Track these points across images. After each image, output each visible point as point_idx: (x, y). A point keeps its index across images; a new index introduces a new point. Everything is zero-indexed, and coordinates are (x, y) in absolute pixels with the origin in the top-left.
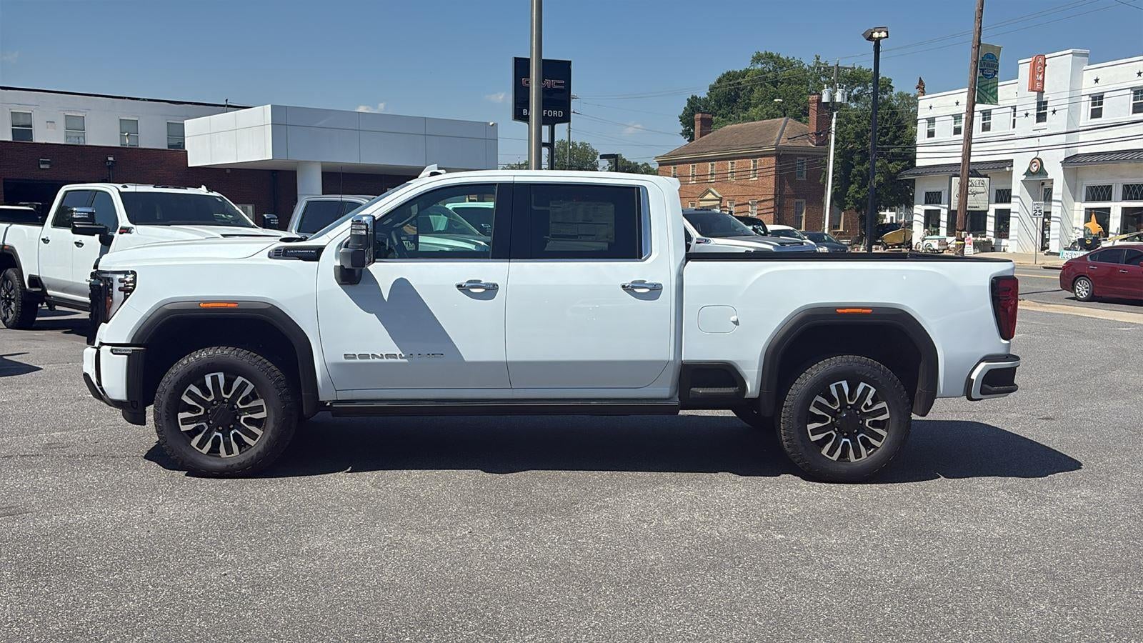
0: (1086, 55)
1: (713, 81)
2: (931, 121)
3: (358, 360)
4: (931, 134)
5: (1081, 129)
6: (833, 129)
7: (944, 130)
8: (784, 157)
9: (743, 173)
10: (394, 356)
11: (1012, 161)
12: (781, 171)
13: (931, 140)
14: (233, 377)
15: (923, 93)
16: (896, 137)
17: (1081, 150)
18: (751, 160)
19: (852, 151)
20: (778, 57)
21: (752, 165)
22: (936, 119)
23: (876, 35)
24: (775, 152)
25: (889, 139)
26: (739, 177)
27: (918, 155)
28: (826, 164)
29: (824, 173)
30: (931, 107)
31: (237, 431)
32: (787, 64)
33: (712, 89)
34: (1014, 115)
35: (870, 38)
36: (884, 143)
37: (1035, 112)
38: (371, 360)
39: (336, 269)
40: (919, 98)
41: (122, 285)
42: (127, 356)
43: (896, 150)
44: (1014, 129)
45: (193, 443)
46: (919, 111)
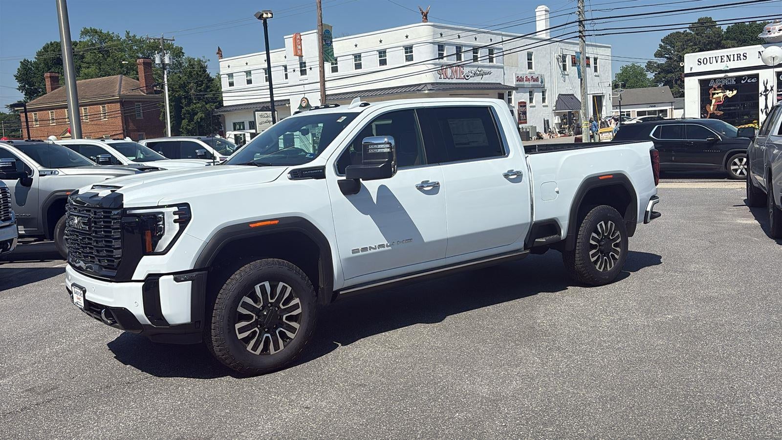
1: (40, 48)
2: (230, 75)
3: (361, 253)
4: (231, 84)
5: (327, 79)
6: (166, 82)
7: (240, 81)
8: (126, 103)
9: (95, 116)
10: (382, 246)
11: (289, 100)
12: (125, 113)
13: (232, 88)
14: (275, 284)
15: (221, 57)
16: (208, 87)
18: (101, 106)
19: (180, 98)
20: (101, 33)
21: (101, 110)
22: (234, 75)
23: (265, 16)
24: (119, 100)
25: (204, 88)
26: (93, 119)
27: (224, 99)
28: (164, 107)
29: (162, 114)
30: (229, 66)
31: (281, 329)
32: (107, 37)
33: (40, 54)
34: (286, 71)
35: (261, 17)
36: (200, 91)
37: (299, 69)
38: (369, 252)
39: (340, 182)
40: (220, 60)
41: (177, 217)
42: (191, 282)
43: (209, 96)
44: (287, 80)
45: (249, 348)
46: (221, 69)
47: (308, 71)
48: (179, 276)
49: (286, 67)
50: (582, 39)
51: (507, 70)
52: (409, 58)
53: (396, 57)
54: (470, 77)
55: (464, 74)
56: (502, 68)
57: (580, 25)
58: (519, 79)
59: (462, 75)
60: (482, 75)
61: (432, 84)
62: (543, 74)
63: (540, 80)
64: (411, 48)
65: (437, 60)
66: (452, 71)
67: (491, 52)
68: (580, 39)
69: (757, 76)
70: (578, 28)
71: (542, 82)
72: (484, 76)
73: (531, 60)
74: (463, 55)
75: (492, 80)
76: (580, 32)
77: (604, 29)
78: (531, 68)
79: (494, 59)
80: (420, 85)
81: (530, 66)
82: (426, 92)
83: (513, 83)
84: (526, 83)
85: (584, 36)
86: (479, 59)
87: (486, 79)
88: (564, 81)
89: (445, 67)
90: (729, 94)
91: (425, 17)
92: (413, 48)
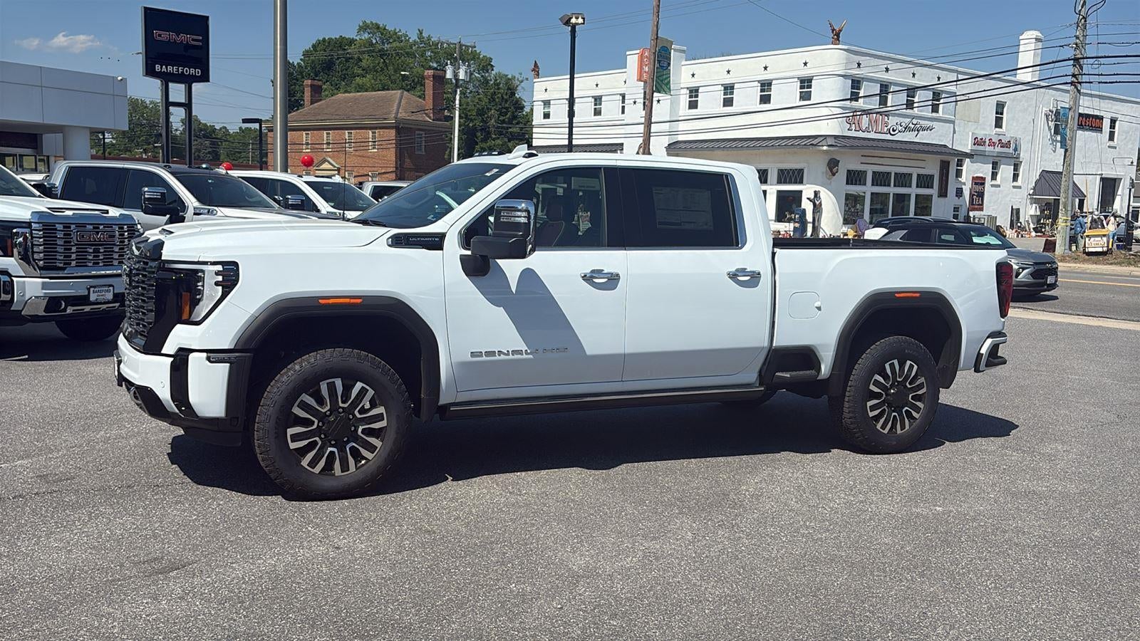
0: (683, 51)
1: (308, 46)
2: (547, 103)
3: (484, 358)
4: (547, 116)
5: (680, 119)
6: (457, 106)
7: (559, 112)
8: (403, 129)
9: (362, 144)
10: (520, 352)
11: (622, 144)
12: (401, 144)
13: (547, 121)
14: (352, 383)
15: (538, 75)
16: (515, 117)
17: (681, 138)
18: (370, 132)
19: (474, 129)
20: (385, 29)
21: (370, 136)
22: (552, 102)
23: (573, 20)
24: (394, 125)
25: (508, 118)
26: (359, 148)
27: (534, 136)
28: (451, 140)
29: (448, 150)
30: (546, 90)
31: (354, 444)
32: (395, 37)
33: (307, 54)
34: (623, 102)
35: (567, 23)
36: (503, 122)
37: (642, 101)
38: (497, 358)
39: (463, 258)
40: (535, 80)
41: (220, 278)
42: (228, 365)
43: (515, 130)
44: (623, 115)
45: (305, 463)
46: (535, 93)
47: (655, 104)
48: (214, 355)
49: (623, 96)
50: (1076, 87)
51: (959, 126)
52: (805, 96)
53: (786, 93)
54: (897, 131)
55: (889, 127)
56: (953, 122)
57: (1074, 66)
58: (978, 142)
59: (886, 128)
60: (918, 130)
61: (836, 137)
62: (1018, 137)
63: (1013, 146)
64: (810, 80)
65: (848, 102)
66: (870, 121)
67: (937, 96)
68: (1073, 87)
70: (1071, 70)
71: (1016, 150)
72: (921, 132)
73: (1002, 114)
74: (890, 96)
75: (932, 140)
76: (1074, 75)
77: (1114, 75)
78: (1001, 127)
79: (941, 106)
80: (816, 137)
81: (998, 123)
82: (825, 148)
83: (968, 148)
84: (988, 149)
85: (1080, 83)
86: (915, 105)
87: (924, 137)
88: (1054, 152)
91: (837, 37)
92: (813, 81)
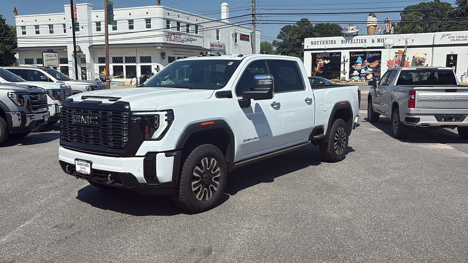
0: (92, 6)
2: (23, 27)
3: (247, 142)
4: (24, 33)
5: (93, 35)
7: (31, 32)
10: (256, 138)
11: (66, 46)
13: (24, 35)
14: (210, 159)
15: (17, 14)
16: (6, 34)
22: (26, 27)
25: (3, 34)
27: (18, 42)
30: (22, 21)
31: (212, 185)
34: (64, 27)
38: (250, 141)
40: (15, 16)
41: (167, 118)
42: (174, 157)
43: (7, 39)
44: (65, 33)
45: (197, 197)
46: (16, 22)
47: (80, 29)
48: (168, 153)
49: (64, 25)
50: (254, 25)
51: (205, 39)
52: (149, 26)
53: (140, 25)
54: (184, 41)
55: (181, 39)
56: (203, 37)
57: (253, 17)
58: (212, 45)
59: (180, 40)
60: (192, 41)
61: (163, 43)
62: (224, 43)
63: (223, 46)
64: (150, 20)
65: (166, 29)
66: (174, 37)
67: (197, 27)
68: (253, 25)
69: (340, 53)
70: (252, 19)
71: (224, 48)
72: (193, 41)
73: (218, 34)
74: (181, 28)
75: (197, 44)
76: (253, 21)
77: (266, 21)
78: (218, 39)
79: (198, 32)
80: (155, 43)
81: (218, 38)
82: (159, 48)
83: (209, 47)
84: (215, 48)
85: (255, 23)
86: (190, 32)
87: (193, 44)
88: (236, 49)
89: (170, 34)
90: (327, 62)
91: (159, 3)
92: (151, 21)
